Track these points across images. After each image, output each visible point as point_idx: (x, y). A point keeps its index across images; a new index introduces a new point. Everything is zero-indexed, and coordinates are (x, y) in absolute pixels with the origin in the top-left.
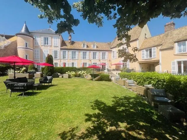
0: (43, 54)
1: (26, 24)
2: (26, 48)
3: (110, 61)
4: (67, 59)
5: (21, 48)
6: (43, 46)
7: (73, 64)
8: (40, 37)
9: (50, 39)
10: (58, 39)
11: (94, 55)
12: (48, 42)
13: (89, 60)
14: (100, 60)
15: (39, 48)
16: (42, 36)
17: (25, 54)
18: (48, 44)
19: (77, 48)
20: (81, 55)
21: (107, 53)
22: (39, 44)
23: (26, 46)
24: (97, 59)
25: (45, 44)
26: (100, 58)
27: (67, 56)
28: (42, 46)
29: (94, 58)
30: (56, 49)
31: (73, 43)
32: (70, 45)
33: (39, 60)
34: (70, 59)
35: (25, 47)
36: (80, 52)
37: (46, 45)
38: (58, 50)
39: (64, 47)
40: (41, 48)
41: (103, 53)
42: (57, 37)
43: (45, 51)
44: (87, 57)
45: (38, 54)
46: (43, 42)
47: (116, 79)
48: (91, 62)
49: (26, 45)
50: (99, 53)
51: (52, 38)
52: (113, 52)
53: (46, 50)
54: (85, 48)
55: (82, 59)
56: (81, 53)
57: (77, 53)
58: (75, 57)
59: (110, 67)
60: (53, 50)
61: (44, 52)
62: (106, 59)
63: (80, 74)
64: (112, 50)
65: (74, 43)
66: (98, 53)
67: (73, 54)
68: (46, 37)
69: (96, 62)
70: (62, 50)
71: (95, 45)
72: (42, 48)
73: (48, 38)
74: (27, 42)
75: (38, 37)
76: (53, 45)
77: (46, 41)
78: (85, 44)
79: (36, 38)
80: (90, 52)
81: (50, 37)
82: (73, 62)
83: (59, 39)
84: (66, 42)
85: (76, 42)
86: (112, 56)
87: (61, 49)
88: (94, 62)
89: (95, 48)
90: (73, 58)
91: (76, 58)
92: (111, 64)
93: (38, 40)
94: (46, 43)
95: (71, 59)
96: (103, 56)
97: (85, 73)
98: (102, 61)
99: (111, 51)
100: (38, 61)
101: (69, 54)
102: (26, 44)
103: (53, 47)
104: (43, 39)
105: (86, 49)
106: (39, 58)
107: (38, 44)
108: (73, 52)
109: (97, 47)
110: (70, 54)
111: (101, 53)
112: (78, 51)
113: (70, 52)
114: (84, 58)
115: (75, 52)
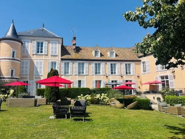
0: (35, 67)
1: (13, 24)
2: (13, 59)
3: (138, 77)
4: (71, 75)
5: (5, 59)
6: (35, 56)
7: (80, 82)
8: (31, 42)
9: (45, 44)
10: (57, 44)
11: (113, 68)
12: (42, 49)
13: (105, 75)
14: (122, 77)
15: (29, 58)
16: (34, 40)
17: (11, 68)
18: (42, 52)
19: (86, 58)
20: (93, 67)
21: (133, 65)
22: (29, 53)
23: (13, 56)
24: (117, 74)
25: (38, 52)
26: (122, 72)
27: (71, 71)
28: (33, 55)
29: (112, 73)
30: (54, 59)
31: (78, 50)
32: (75, 53)
33: (28, 76)
34: (75, 75)
35: (11, 58)
36: (90, 64)
37: (40, 53)
38: (57, 61)
39: (66, 56)
40: (32, 59)
41: (126, 65)
42: (56, 42)
43: (37, 63)
44: (101, 71)
45: (26, 68)
46: (35, 49)
47: (163, 106)
48: (109, 79)
49: (13, 54)
50: (121, 64)
51: (49, 43)
52: (144, 63)
53: (38, 61)
54: (99, 57)
55: (93, 75)
56: (93, 65)
57: (86, 65)
58: (83, 73)
59: (139, 87)
60: (50, 61)
61: (35, 64)
62: (132, 74)
63: (100, 99)
64: (140, 59)
65: (80, 49)
66: (118, 65)
67: (79, 67)
68: (40, 41)
69: (115, 79)
70: (63, 61)
71: (113, 52)
72: (34, 58)
73: (42, 43)
74: (14, 51)
75: (28, 42)
76: (50, 54)
77: (40, 48)
78: (98, 51)
79: (25, 43)
80: (106, 64)
81: (46, 41)
82: (80, 79)
83: (59, 44)
84: (67, 48)
85: (83, 48)
86: (142, 69)
87: (62, 59)
88: (113, 79)
89: (114, 57)
90: (79, 73)
91: (85, 74)
92: (141, 82)
93: (28, 46)
94: (40, 50)
95: (77, 74)
96: (126, 70)
97: (105, 97)
98: (126, 78)
99: (140, 61)
100: (27, 78)
101: (74, 67)
102: (13, 52)
103: (50, 56)
104: (35, 45)
105: (99, 59)
106: (28, 73)
107: (27, 52)
108: (79, 64)
109: (116, 55)
110: (76, 67)
111: (123, 65)
112: (88, 62)
113: (76, 64)
114: (96, 73)
115: (83, 64)
